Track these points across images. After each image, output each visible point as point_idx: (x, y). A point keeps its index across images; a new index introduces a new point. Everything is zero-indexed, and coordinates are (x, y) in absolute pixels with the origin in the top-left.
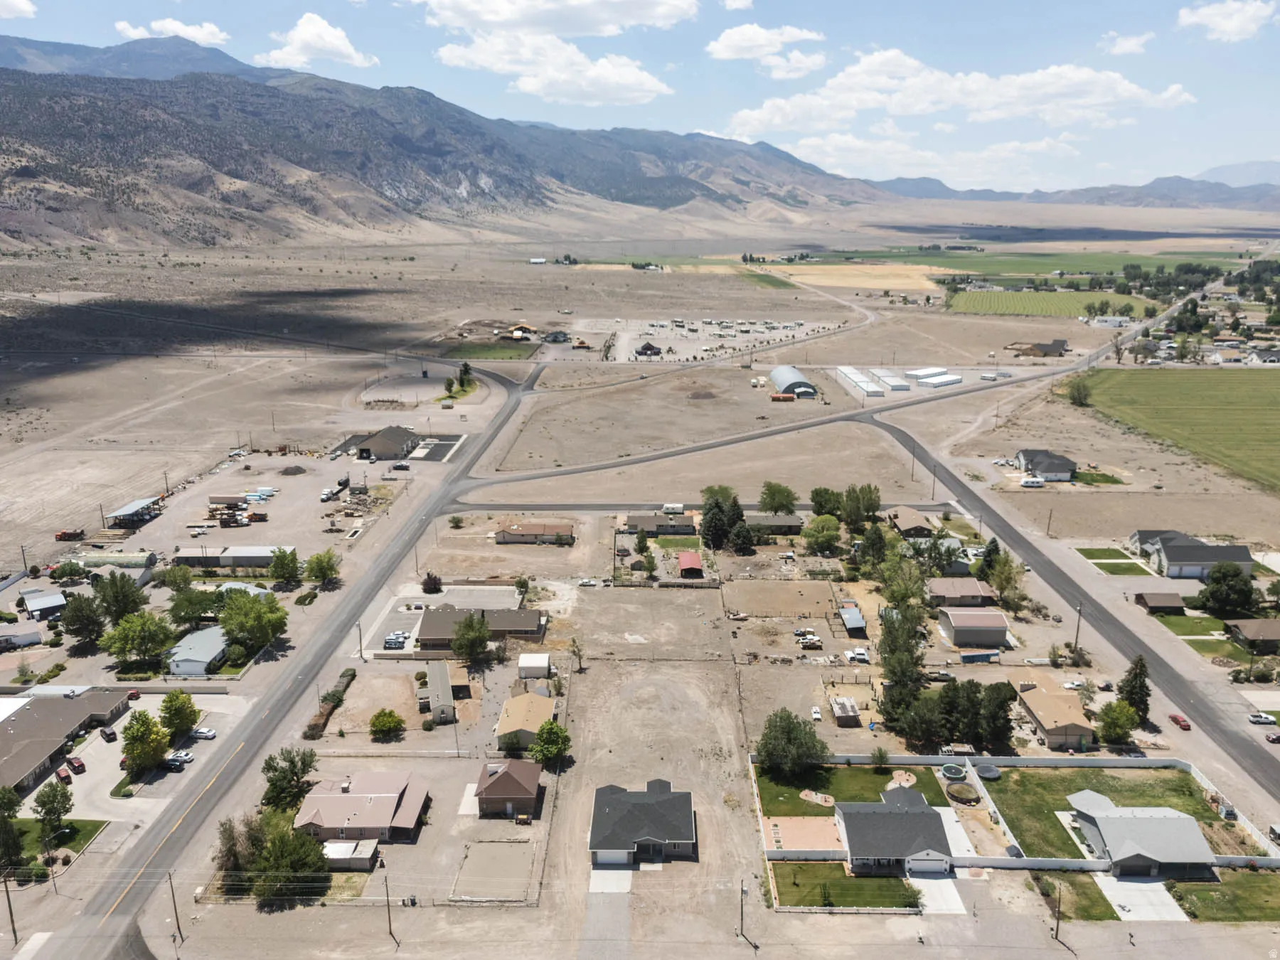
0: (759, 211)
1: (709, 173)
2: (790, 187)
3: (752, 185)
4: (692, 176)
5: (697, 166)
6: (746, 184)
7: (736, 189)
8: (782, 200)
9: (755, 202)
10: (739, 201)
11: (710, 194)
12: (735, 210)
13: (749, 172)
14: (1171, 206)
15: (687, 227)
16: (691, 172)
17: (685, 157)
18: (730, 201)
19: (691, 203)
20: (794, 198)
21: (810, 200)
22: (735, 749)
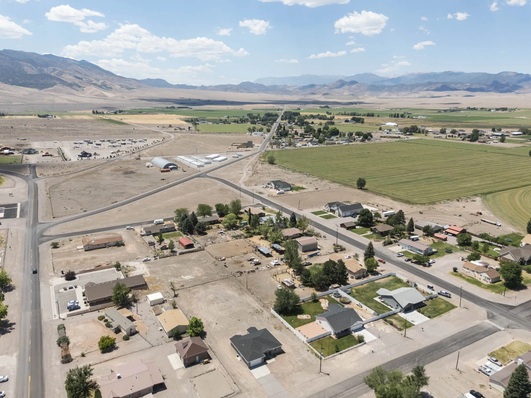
0: (90, 91)
1: (61, 73)
2: (102, 81)
3: (84, 79)
4: (52, 74)
5: (54, 70)
6: (81, 79)
7: (77, 81)
8: (100, 87)
9: (87, 88)
10: (80, 87)
11: (64, 83)
12: (78, 91)
13: (81, 74)
14: (249, 92)
15: (56, 98)
16: (52, 72)
17: (47, 66)
18: (74, 86)
19: (55, 87)
20: (106, 86)
21: (113, 87)
22: (262, 309)
